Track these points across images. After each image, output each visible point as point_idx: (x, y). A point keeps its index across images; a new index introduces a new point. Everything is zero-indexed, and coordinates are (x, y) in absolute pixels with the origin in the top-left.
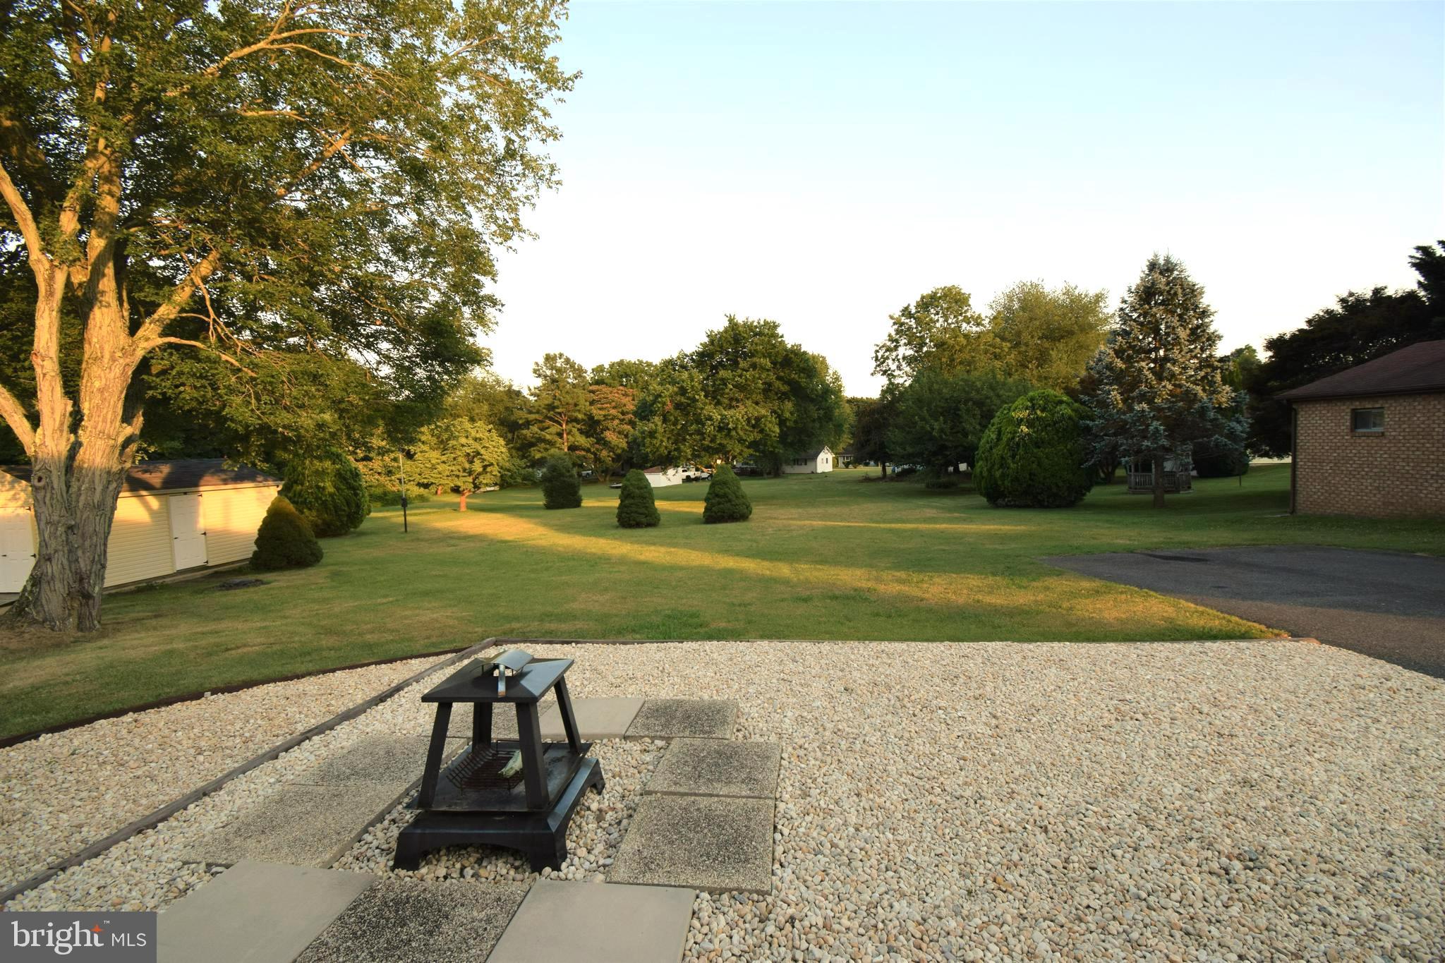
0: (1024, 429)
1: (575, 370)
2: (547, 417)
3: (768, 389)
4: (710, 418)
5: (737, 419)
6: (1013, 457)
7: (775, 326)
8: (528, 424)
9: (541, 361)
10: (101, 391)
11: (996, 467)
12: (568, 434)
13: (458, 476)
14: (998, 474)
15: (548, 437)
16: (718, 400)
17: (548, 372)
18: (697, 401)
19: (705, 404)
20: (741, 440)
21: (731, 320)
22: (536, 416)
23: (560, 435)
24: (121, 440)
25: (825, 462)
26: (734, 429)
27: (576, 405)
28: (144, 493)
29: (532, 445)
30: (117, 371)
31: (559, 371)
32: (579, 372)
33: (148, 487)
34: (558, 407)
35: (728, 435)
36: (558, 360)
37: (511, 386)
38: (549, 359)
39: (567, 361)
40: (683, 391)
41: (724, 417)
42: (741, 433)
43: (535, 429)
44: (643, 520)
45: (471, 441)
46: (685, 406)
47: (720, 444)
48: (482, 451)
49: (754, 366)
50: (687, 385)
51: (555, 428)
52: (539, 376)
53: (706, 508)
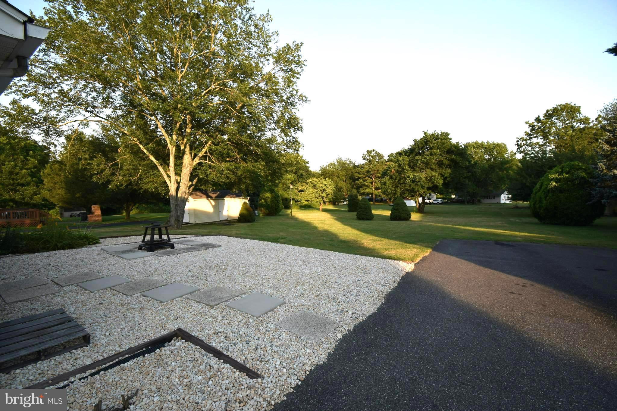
0: (554, 183)
1: (379, 156)
2: (366, 176)
3: (440, 164)
4: (409, 177)
5: (420, 177)
6: (546, 197)
7: (447, 134)
8: (359, 178)
9: (365, 153)
10: (185, 174)
11: (537, 202)
12: (375, 183)
13: (318, 198)
14: (537, 206)
15: (366, 184)
16: (414, 169)
17: (368, 158)
18: (404, 169)
19: (408, 171)
20: (423, 187)
21: (425, 133)
22: (363, 175)
23: (372, 183)
24: (189, 185)
25: (504, 198)
26: (419, 181)
27: (378, 171)
28: (209, 199)
29: (361, 187)
30: (188, 169)
31: (373, 157)
32: (381, 157)
33: (211, 198)
34: (370, 172)
35: (416, 185)
36: (373, 153)
37: (355, 164)
38: (369, 152)
39: (376, 152)
40: (400, 165)
41: (414, 176)
42: (423, 184)
43: (361, 180)
44: (365, 217)
45: (323, 186)
46: (400, 171)
47: (412, 188)
48: (326, 189)
49: (431, 154)
50: (401, 163)
51: (370, 180)
52: (365, 159)
53: (391, 214)
